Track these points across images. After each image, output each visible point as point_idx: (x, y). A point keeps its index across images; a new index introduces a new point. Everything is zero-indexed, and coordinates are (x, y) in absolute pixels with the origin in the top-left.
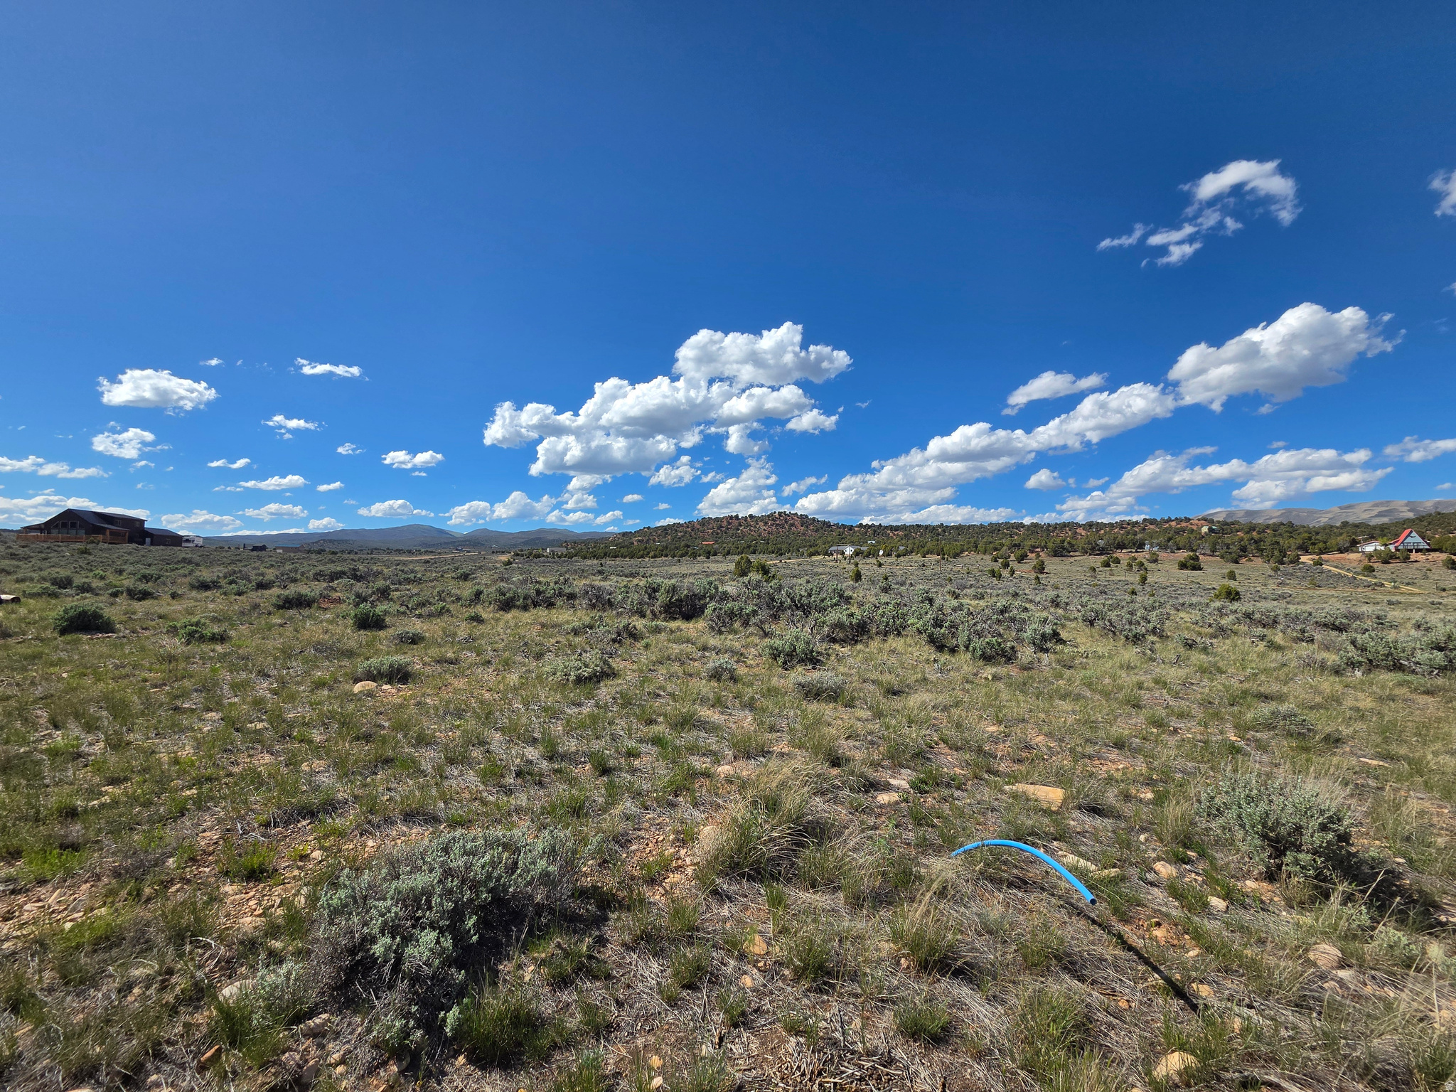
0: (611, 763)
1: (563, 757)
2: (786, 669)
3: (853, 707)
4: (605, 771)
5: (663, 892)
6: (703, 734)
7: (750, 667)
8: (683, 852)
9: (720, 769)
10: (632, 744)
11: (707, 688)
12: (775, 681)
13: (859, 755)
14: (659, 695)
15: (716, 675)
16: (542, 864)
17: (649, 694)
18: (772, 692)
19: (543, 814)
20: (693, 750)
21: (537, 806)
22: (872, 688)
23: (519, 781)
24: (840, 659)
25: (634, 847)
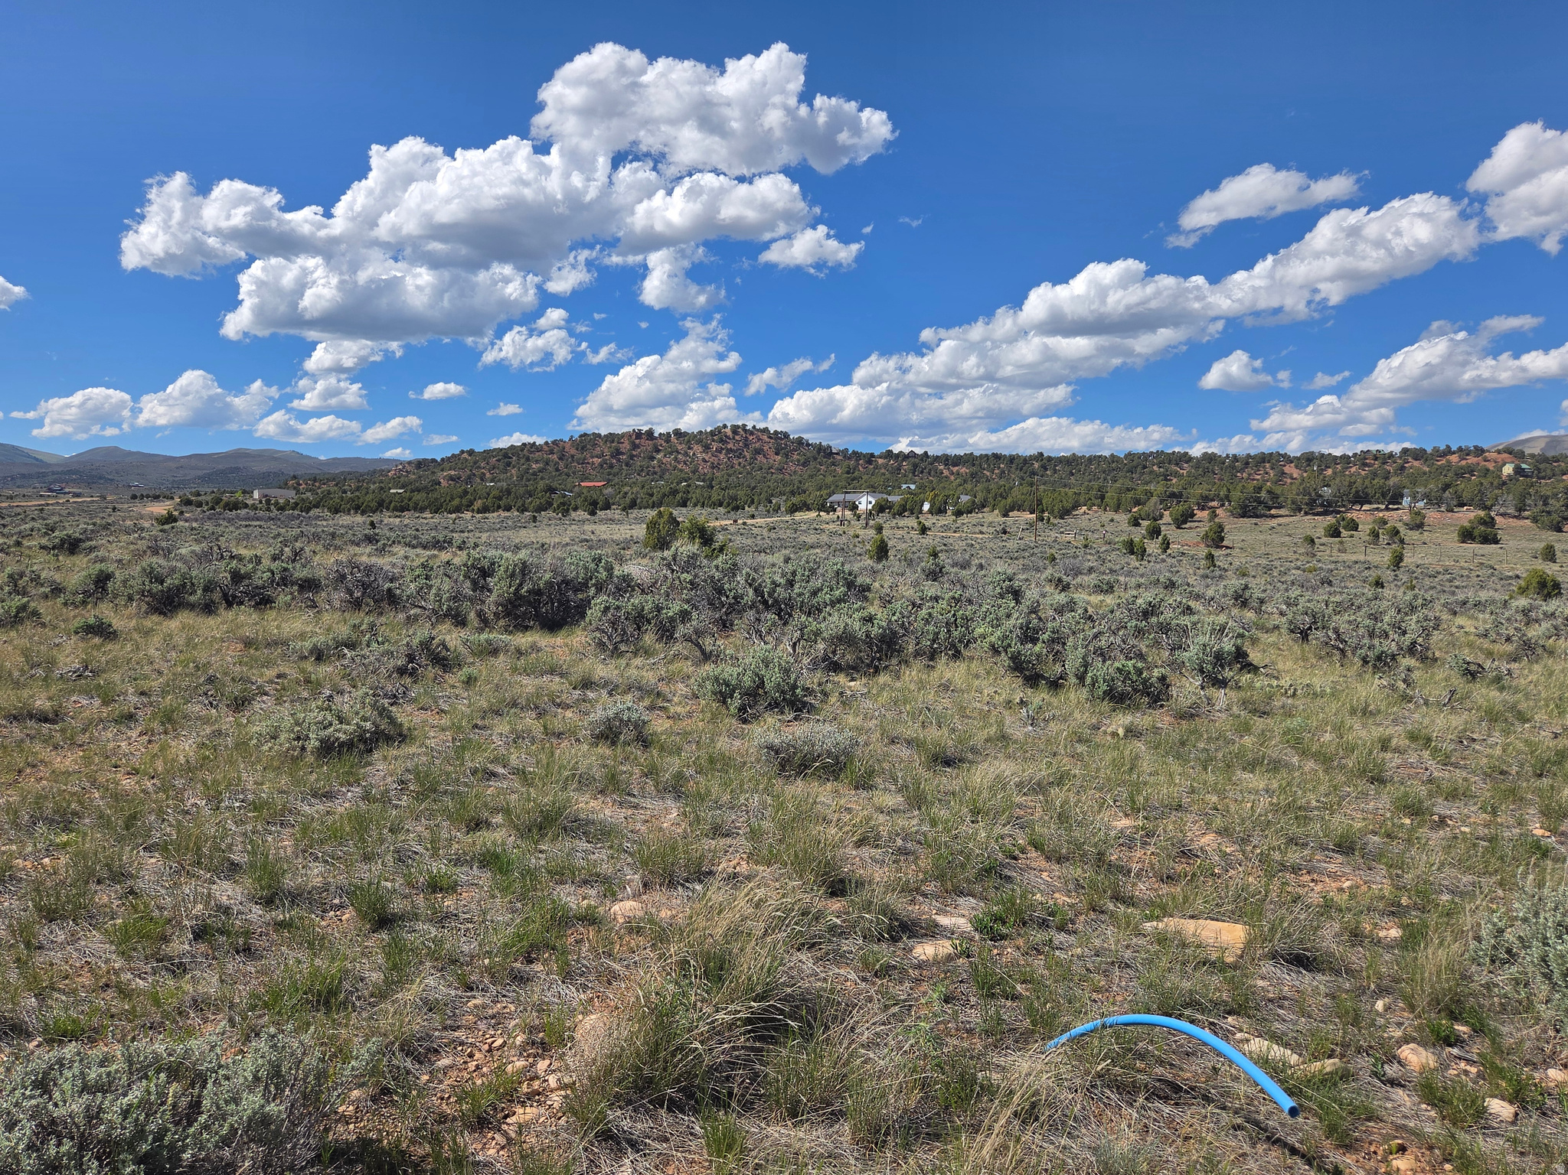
0: (396, 906)
1: (295, 897)
2: (745, 721)
3: (871, 787)
4: (383, 921)
5: (502, 1141)
6: (583, 845)
7: (675, 717)
8: (542, 1065)
9: (616, 908)
10: (439, 867)
11: (590, 758)
12: (723, 744)
13: (880, 874)
14: (494, 774)
15: (608, 734)
16: (252, 1101)
17: (474, 772)
18: (718, 763)
19: (253, 1008)
20: (561, 874)
21: (241, 994)
22: (905, 752)
23: (202, 947)
24: (846, 701)
25: (444, 1062)
